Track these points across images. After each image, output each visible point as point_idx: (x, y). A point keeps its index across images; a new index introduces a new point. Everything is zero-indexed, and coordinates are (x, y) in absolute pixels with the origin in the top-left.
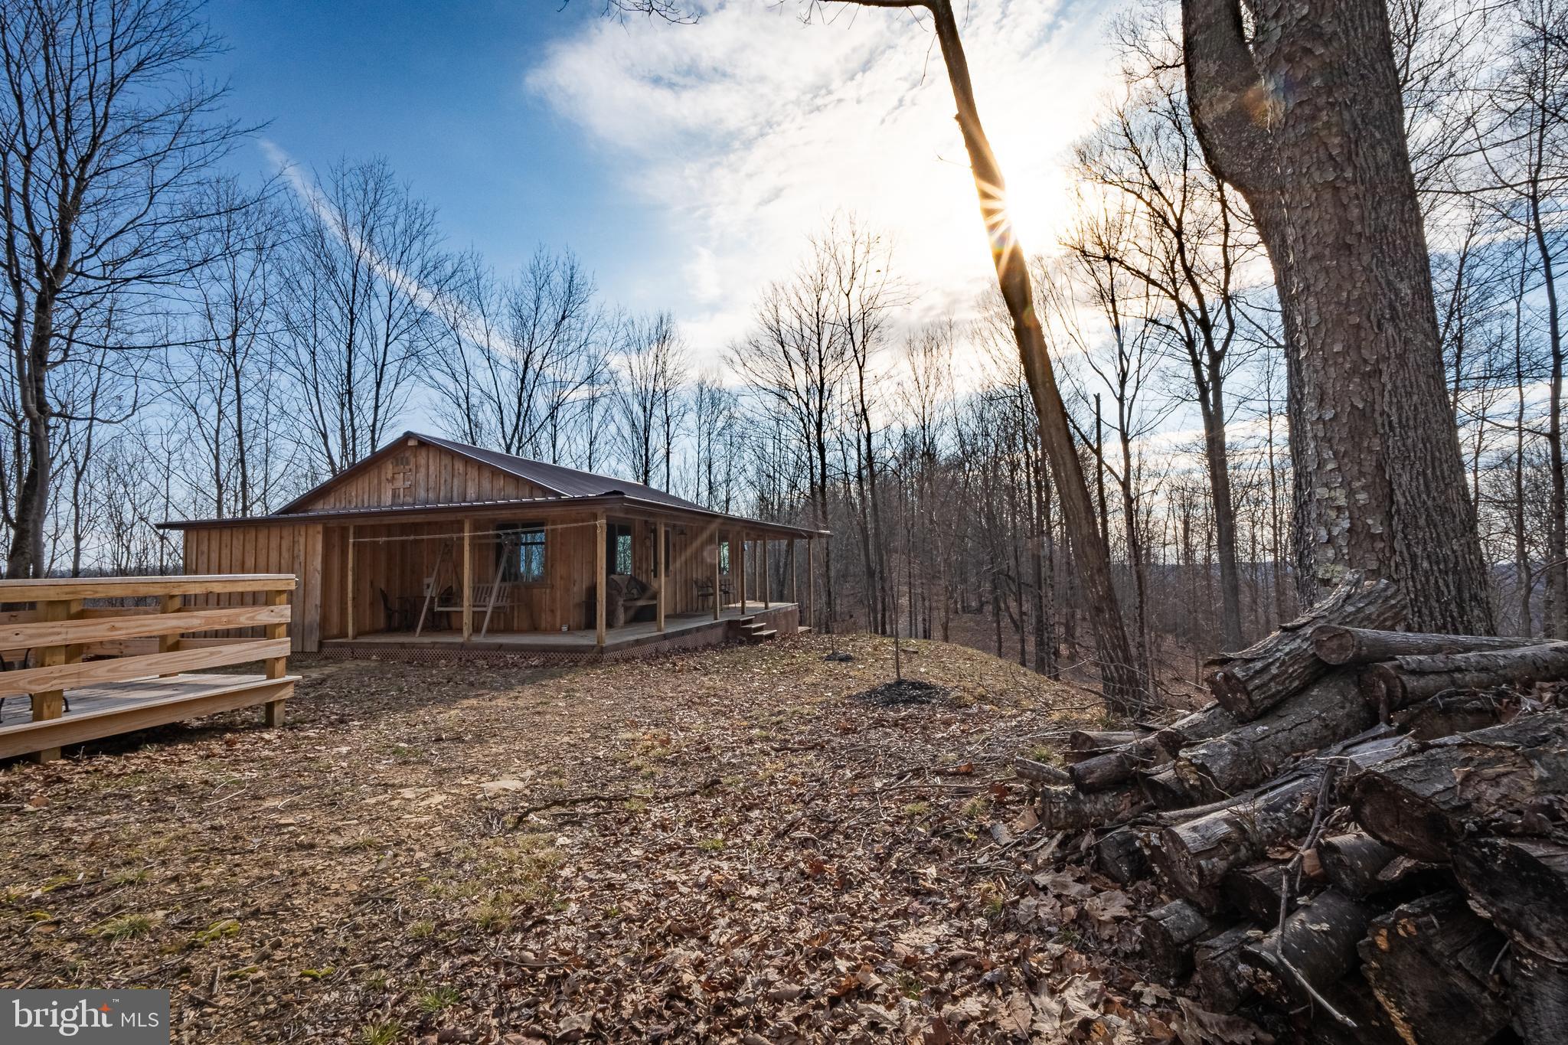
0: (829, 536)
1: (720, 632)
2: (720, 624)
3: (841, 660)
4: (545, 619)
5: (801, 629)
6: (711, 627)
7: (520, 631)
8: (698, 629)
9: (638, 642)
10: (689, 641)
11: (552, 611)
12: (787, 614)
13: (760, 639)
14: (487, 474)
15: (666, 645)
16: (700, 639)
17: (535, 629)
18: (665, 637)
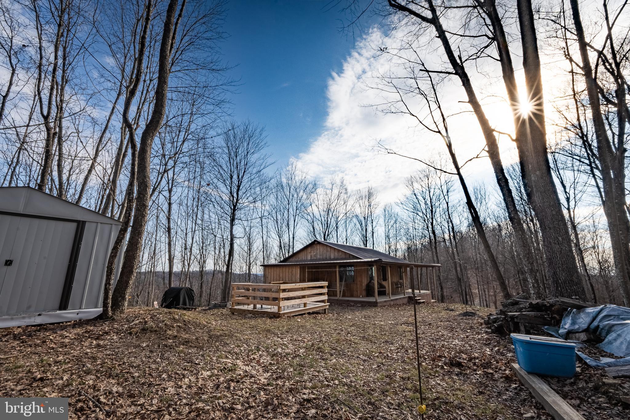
0: (439, 267)
1: (406, 300)
2: (406, 297)
3: (450, 310)
4: (355, 293)
5: (432, 301)
6: (404, 298)
7: (348, 297)
8: (400, 298)
9: (385, 301)
10: (398, 302)
11: (357, 291)
12: (427, 295)
13: (420, 303)
14: (337, 251)
15: (392, 303)
16: (401, 302)
17: (352, 296)
18: (392, 300)
